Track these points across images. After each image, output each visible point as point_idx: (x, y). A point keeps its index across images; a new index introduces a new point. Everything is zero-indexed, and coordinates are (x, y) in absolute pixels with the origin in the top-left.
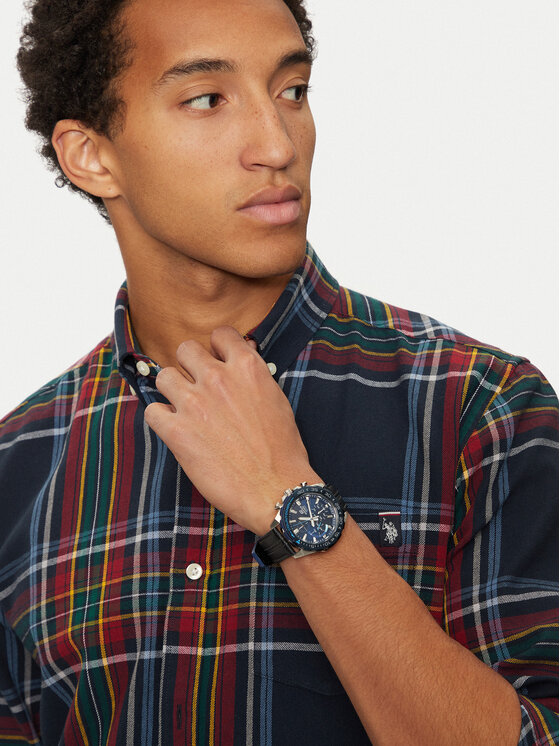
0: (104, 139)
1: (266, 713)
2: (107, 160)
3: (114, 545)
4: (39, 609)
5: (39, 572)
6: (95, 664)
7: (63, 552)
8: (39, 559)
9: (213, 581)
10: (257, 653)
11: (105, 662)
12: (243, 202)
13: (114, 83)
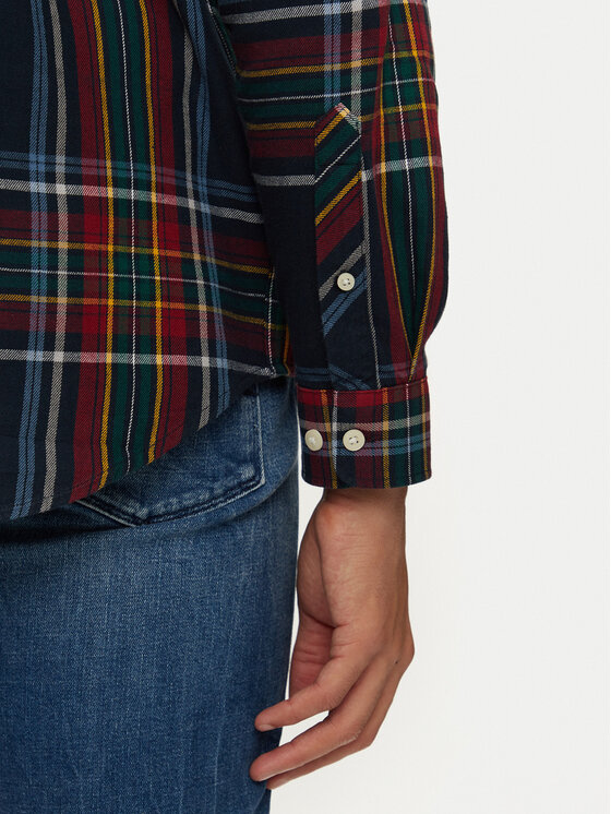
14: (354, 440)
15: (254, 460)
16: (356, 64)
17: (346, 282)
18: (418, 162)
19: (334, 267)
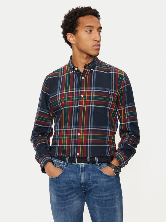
0: (74, 36)
1: (92, 114)
2: (74, 38)
3: (70, 92)
4: (59, 100)
5: (59, 95)
6: (67, 107)
7: (62, 92)
8: (59, 93)
9: (85, 97)
10: (92, 107)
11: (69, 107)
12: (93, 45)
13: (77, 28)
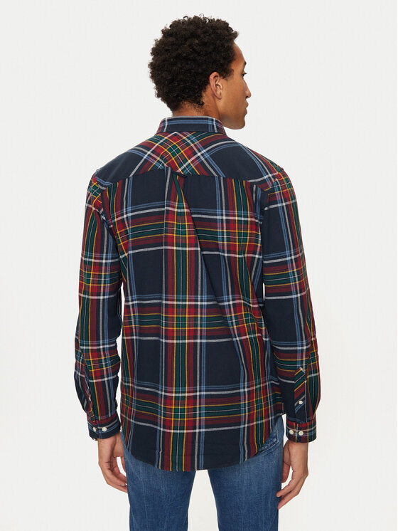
14: (301, 433)
15: (276, 437)
16: (304, 359)
17: (301, 402)
18: (315, 375)
19: (298, 399)
